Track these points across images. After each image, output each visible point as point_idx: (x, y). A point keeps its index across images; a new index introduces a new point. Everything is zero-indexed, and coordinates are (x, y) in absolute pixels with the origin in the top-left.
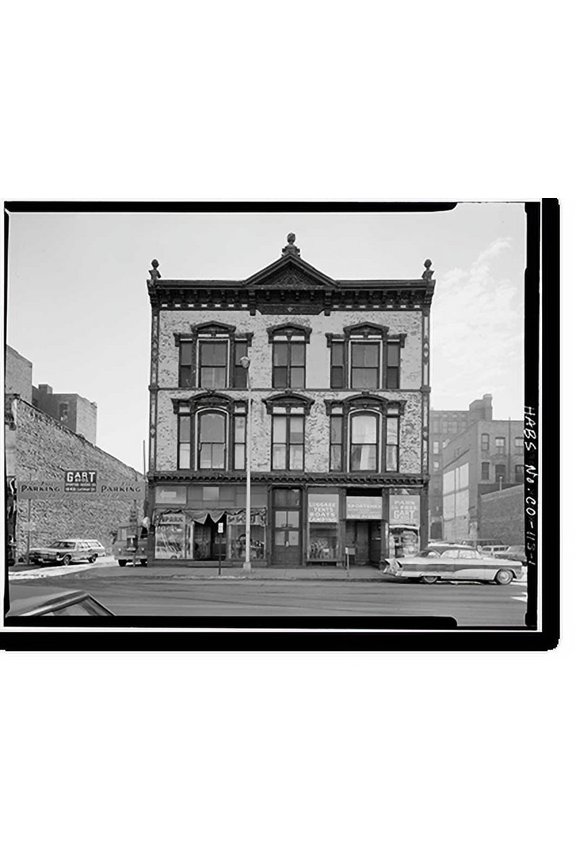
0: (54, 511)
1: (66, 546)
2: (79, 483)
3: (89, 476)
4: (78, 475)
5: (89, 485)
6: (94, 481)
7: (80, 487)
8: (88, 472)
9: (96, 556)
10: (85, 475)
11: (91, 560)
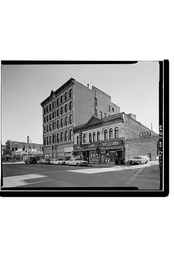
0: (134, 147)
1: (138, 158)
2: (145, 136)
3: (148, 133)
4: (144, 134)
5: (148, 137)
6: (150, 135)
7: (145, 138)
8: (147, 132)
9: (147, 161)
10: (146, 133)
11: (146, 163)
